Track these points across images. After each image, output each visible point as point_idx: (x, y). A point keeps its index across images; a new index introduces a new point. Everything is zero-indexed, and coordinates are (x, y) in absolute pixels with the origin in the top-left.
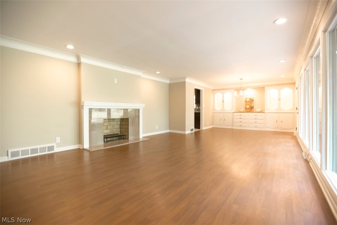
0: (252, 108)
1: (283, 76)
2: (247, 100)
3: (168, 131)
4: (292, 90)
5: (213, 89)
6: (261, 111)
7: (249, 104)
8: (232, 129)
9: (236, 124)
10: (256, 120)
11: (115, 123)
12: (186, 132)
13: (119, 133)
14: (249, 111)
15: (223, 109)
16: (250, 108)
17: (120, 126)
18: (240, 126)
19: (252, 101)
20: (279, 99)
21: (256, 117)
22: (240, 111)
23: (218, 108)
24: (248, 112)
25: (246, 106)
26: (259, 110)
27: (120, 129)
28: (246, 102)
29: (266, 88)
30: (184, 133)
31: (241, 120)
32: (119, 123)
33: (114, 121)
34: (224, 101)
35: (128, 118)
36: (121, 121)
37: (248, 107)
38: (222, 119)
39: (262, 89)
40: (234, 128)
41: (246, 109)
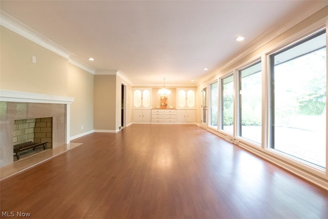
0: (166, 105)
1: (193, 81)
2: (162, 99)
3: (93, 131)
4: (194, 92)
5: (132, 86)
6: (173, 108)
7: (163, 101)
8: (151, 124)
9: (154, 119)
10: (170, 116)
11: (26, 126)
12: (116, 130)
13: (32, 140)
14: (163, 107)
15: (142, 106)
16: (164, 106)
17: (34, 130)
18: (158, 121)
19: (166, 99)
20: (186, 99)
21: (170, 113)
22: (157, 108)
23: (137, 105)
24: (163, 109)
25: (162, 104)
26: (172, 107)
27: (33, 134)
28: (161, 100)
29: (177, 89)
30: (115, 132)
31: (158, 116)
32: (33, 125)
33: (26, 123)
34: (143, 98)
35: (52, 118)
36: (36, 122)
37: (163, 104)
38: (141, 116)
39: (174, 89)
40: (152, 123)
41: (161, 106)
